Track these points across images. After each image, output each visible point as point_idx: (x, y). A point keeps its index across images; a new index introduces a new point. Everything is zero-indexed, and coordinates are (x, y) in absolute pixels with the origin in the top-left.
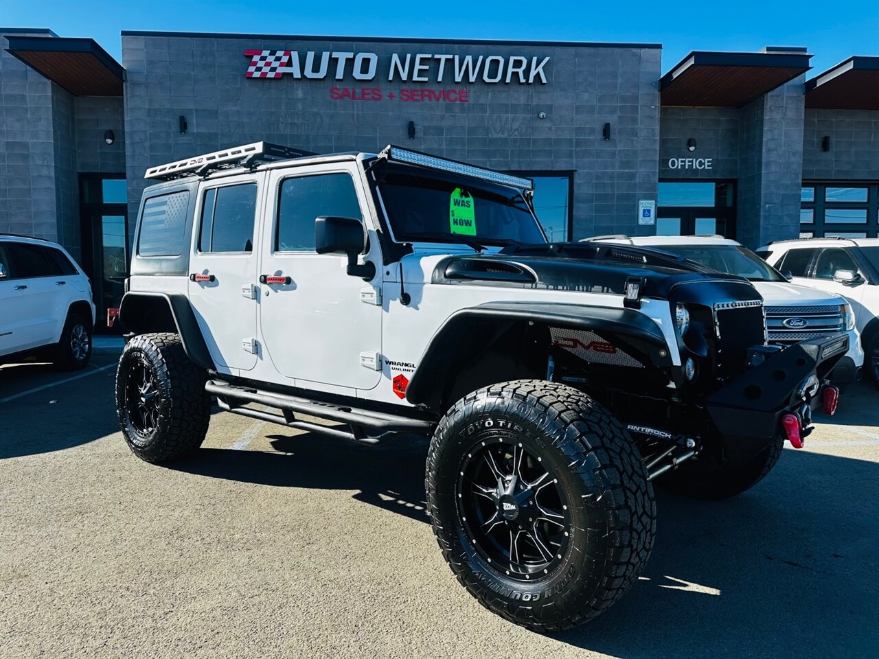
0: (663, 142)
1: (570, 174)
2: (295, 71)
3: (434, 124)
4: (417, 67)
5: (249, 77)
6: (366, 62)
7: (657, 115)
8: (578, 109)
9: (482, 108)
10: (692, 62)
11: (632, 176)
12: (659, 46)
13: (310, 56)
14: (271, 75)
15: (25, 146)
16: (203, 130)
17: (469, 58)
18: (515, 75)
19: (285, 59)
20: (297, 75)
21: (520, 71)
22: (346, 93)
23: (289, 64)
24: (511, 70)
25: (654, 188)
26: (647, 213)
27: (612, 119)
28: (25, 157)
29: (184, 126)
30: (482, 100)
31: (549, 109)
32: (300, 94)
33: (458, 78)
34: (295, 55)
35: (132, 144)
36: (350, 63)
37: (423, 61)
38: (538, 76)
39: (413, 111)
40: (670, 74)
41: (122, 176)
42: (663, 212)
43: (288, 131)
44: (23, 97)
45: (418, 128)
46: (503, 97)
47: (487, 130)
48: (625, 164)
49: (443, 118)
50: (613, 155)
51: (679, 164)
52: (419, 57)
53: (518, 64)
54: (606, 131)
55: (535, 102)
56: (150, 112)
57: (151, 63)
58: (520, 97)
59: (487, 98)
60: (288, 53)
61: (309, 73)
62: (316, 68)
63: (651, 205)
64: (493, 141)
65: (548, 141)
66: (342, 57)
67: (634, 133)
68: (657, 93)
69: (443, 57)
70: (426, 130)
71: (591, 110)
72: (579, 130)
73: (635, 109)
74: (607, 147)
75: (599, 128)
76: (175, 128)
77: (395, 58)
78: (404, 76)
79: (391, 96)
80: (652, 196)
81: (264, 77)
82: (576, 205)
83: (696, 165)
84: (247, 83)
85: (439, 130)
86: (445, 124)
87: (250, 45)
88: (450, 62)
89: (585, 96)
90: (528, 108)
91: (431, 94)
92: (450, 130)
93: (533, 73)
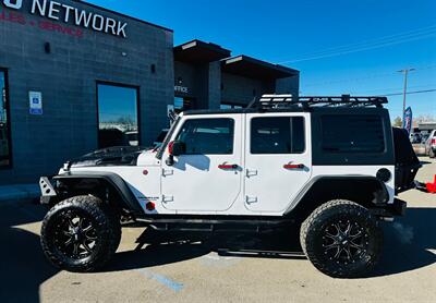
1: (138, 88)
3: (64, 47)
4: (51, 9)
7: (172, 64)
8: (141, 55)
9: (91, 43)
10: (194, 44)
11: (164, 93)
12: (172, 31)
17: (83, 12)
18: (110, 29)
21: (113, 27)
24: (107, 25)
25: (173, 99)
27: (155, 62)
30: (91, 39)
31: (128, 52)
33: (78, 23)
37: (55, 6)
38: (121, 32)
40: (180, 47)
45: (52, 48)
46: (103, 40)
47: (95, 57)
48: (160, 87)
49: (68, 44)
50: (156, 81)
52: (52, 3)
53: (111, 23)
54: (153, 69)
55: (119, 46)
58: (112, 41)
59: (94, 38)
63: (172, 107)
64: (98, 63)
65: (126, 68)
67: (164, 72)
68: (172, 54)
69: (68, 8)
70: (57, 50)
71: (146, 56)
72: (140, 66)
73: (164, 60)
74: (153, 76)
75: (150, 66)
78: (43, 13)
79: (32, 24)
80: (172, 104)
83: (182, 89)
85: (66, 52)
86: (69, 48)
88: (72, 12)
89: (143, 48)
90: (116, 48)
91: (59, 28)
92: (72, 52)
93: (119, 31)
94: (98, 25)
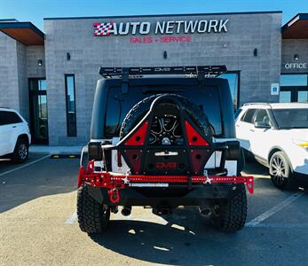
0: (283, 56)
1: (238, 73)
2: (115, 31)
3: (176, 52)
4: (168, 27)
5: (96, 35)
6: (145, 26)
7: (280, 44)
8: (242, 43)
9: (197, 44)
10: (298, 18)
11: (268, 73)
12: (281, 12)
13: (121, 24)
14: (105, 34)
15: (6, 67)
16: (77, 58)
17: (191, 22)
18: (213, 28)
19: (111, 27)
20: (116, 33)
21: (215, 26)
22: (136, 40)
23: (112, 28)
24: (210, 26)
25: (278, 78)
26: (275, 89)
27: (258, 47)
28: (6, 72)
29: (69, 57)
30: (198, 40)
31: (229, 43)
32: (117, 41)
33: (186, 31)
34: (115, 25)
35: (49, 66)
36: (138, 26)
37: (170, 24)
38: (223, 28)
39: (167, 47)
40: (287, 25)
41: (44, 79)
42: (283, 89)
43: (112, 58)
44: (5, 48)
45: (168, 54)
46: (207, 38)
47: (199, 53)
48: (264, 67)
49: (179, 49)
50: (259, 63)
51: (290, 66)
52: (169, 22)
53: (214, 23)
54: (255, 53)
55: (222, 40)
56: (56, 52)
57: (56, 31)
58: (215, 38)
59: (200, 39)
60: (112, 24)
61: (121, 32)
62: (124, 30)
63: (277, 86)
64: (202, 58)
65: (228, 58)
66: (135, 24)
67: (269, 53)
68: (280, 34)
69: (179, 22)
70: (172, 55)
71: (248, 43)
72: (243, 52)
73: (269, 41)
74: (255, 59)
75: (252, 51)
76: (66, 58)
77: (158, 24)
78: (162, 32)
79: (156, 41)
80: (277, 82)
81: (101, 35)
82: (241, 86)
83: (298, 66)
84: (95, 38)
85: (178, 55)
86: (182, 51)
87: (96, 21)
88: (183, 24)
89: (246, 36)
90: (218, 43)
91: (174, 39)
92: (183, 54)
93: (221, 27)
94: (202, 28)
